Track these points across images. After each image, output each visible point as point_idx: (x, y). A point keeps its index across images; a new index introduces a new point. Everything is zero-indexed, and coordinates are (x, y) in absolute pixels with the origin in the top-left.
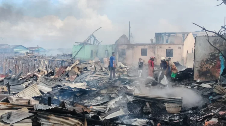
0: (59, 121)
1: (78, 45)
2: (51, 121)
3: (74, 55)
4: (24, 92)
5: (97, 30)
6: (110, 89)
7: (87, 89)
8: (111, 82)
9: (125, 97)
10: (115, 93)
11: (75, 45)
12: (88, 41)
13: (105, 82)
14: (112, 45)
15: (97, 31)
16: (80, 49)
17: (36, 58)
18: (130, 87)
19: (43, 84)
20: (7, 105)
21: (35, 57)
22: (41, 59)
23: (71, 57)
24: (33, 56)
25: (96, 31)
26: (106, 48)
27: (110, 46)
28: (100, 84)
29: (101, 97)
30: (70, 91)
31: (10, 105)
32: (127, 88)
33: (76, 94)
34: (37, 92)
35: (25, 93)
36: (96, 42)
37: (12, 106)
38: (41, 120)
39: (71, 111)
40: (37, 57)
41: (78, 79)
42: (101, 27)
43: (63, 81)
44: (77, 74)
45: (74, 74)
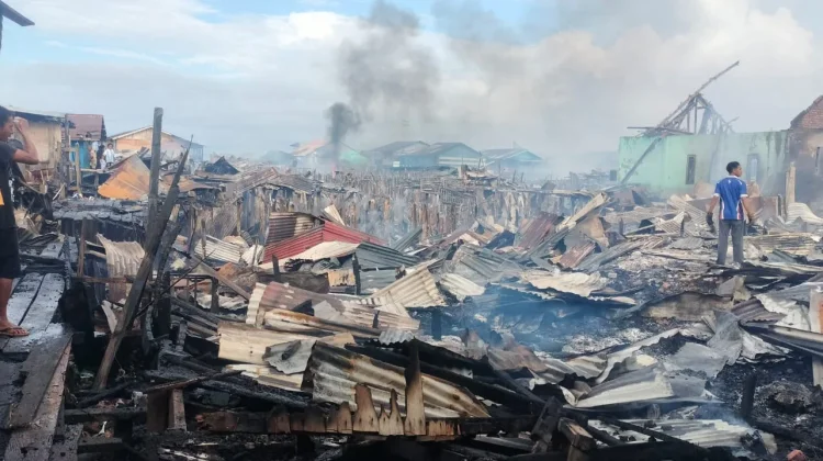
0: (382, 378)
1: (637, 138)
2: (356, 375)
3: (622, 175)
4: (392, 291)
5: (720, 75)
6: (688, 305)
7: (596, 299)
8: (711, 279)
9: (735, 338)
10: (702, 322)
11: (627, 138)
12: (679, 119)
13: (692, 277)
14: (778, 134)
15: (719, 79)
16: (645, 154)
17: (490, 185)
18: (774, 304)
19: (468, 271)
20: (305, 322)
21: (490, 180)
22: (504, 190)
23: (613, 182)
24: (483, 179)
25: (715, 78)
26: (751, 149)
27: (768, 136)
28: (666, 285)
29: (642, 331)
30: (531, 300)
31: (313, 324)
32: (762, 306)
33: (555, 313)
34: (431, 294)
35: (396, 293)
36: (714, 126)
37: (318, 325)
38: (320, 368)
39: (474, 361)
40: (494, 184)
41: (596, 261)
42: (737, 63)
43: (535, 265)
44: (596, 244)
45: (584, 243)
